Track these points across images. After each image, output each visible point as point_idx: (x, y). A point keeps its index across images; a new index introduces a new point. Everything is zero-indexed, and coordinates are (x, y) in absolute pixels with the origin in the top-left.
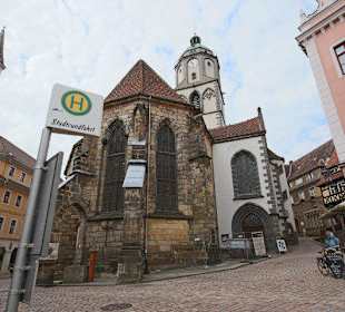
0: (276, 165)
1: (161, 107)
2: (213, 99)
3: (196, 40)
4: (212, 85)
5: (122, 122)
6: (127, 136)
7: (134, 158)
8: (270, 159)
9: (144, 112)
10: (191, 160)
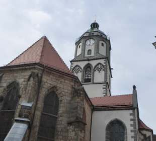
0: (145, 135)
1: (51, 76)
2: (103, 73)
3: (95, 25)
4: (102, 61)
5: (18, 84)
6: (20, 97)
7: (20, 116)
8: (140, 129)
9: (36, 79)
10: (70, 124)
